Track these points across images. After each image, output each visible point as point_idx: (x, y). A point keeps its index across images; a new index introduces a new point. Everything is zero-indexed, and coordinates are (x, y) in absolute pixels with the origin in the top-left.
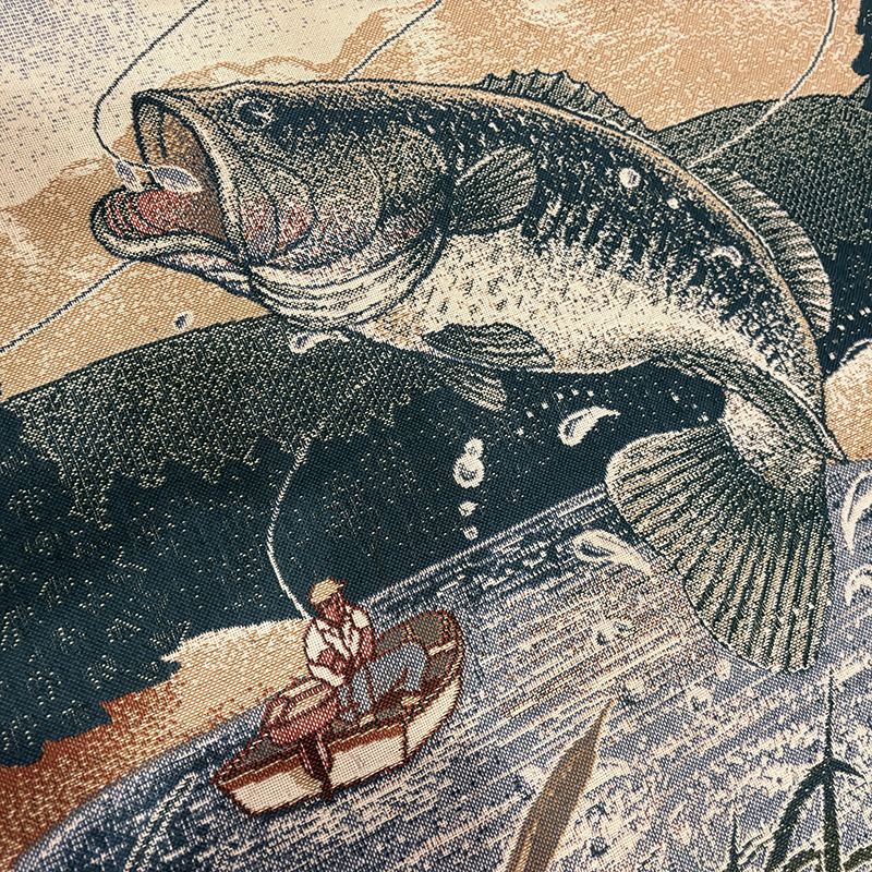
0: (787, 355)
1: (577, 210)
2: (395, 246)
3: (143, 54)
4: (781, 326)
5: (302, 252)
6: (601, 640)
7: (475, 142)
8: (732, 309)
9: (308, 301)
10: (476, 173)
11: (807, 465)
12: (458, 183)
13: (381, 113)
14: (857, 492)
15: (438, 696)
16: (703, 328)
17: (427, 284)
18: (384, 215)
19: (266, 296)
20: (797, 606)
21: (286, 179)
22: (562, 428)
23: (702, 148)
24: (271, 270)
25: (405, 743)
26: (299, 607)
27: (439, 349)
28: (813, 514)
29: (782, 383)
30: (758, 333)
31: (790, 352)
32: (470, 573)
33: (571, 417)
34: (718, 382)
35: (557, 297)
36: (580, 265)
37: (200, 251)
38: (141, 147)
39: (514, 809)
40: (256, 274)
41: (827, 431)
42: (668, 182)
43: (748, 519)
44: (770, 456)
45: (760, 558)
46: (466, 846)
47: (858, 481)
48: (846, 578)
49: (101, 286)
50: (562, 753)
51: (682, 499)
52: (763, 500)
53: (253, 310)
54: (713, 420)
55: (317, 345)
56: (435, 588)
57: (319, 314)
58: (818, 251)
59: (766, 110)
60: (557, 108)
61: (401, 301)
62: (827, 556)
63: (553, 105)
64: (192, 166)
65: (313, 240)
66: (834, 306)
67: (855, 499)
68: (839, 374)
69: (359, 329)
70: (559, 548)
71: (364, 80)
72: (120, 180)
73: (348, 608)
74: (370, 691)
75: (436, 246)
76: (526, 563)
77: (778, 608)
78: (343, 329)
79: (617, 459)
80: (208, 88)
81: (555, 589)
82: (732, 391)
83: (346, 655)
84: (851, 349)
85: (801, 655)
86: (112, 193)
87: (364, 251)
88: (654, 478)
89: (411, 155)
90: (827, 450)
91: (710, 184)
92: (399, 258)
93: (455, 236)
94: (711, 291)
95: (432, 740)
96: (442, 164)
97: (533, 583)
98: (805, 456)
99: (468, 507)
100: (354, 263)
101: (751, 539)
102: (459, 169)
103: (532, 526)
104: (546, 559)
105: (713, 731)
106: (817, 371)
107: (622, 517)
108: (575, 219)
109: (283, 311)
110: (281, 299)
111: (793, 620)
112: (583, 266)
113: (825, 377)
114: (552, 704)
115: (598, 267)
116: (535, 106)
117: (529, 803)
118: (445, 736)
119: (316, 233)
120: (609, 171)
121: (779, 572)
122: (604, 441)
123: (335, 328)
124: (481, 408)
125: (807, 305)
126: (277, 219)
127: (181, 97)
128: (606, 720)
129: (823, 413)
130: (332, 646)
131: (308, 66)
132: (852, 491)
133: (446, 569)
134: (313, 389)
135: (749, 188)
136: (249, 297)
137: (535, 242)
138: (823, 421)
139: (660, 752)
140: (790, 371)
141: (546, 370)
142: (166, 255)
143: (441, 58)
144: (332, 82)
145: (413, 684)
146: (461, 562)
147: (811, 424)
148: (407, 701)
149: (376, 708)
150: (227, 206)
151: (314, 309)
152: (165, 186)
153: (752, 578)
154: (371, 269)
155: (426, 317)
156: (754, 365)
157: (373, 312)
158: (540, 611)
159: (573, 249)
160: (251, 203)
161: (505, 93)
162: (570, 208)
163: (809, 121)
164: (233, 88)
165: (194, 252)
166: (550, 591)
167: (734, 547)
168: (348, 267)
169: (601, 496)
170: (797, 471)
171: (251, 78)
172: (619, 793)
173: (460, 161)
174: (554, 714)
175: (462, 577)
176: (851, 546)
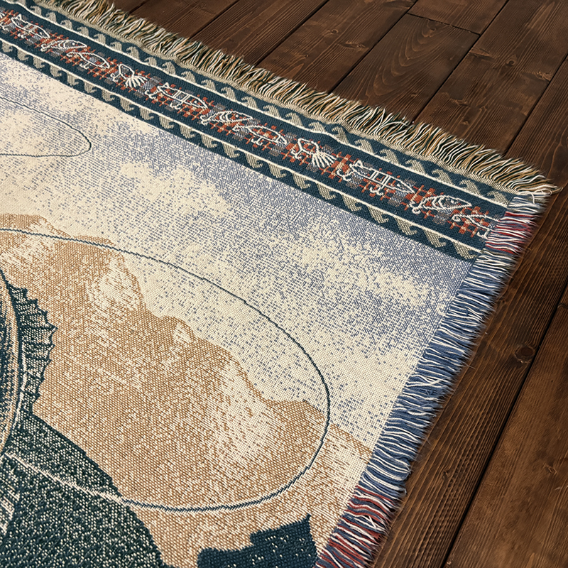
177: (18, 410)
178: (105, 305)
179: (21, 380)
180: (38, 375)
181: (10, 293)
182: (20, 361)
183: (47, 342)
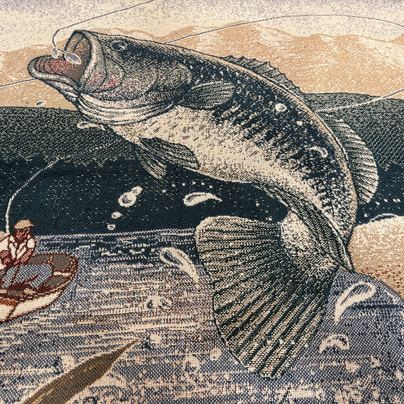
0: (337, 206)
1: (246, 113)
2: (149, 102)
3: (89, 20)
4: (339, 192)
5: (107, 94)
6: (150, 305)
7: (209, 76)
8: (312, 176)
9: (97, 111)
10: (203, 86)
11: (326, 264)
12: (193, 88)
13: (173, 57)
14: (354, 291)
15: (44, 296)
16: (290, 178)
17: (154, 119)
18: (151, 90)
19: (80, 104)
20: (283, 339)
21: (117, 69)
22: (187, 197)
23: (327, 105)
24: (89, 97)
25: (12, 311)
26: (7, 227)
27: (145, 145)
28: (318, 291)
29: (327, 218)
30: (323, 191)
31: (339, 205)
32: (99, 245)
33: (194, 193)
34: (287, 205)
35: (216, 143)
36: (235, 134)
37: (65, 83)
38: (67, 45)
39: (45, 376)
40: (82, 96)
41: (347, 251)
42: (301, 114)
43: (272, 278)
44: (303, 251)
45: (270, 301)
46: (6, 382)
47: (357, 285)
48: (325, 337)
49: (18, 84)
50: (92, 357)
51: (236, 253)
52: (287, 272)
53: (72, 107)
54: (274, 221)
55: (90, 128)
56: (77, 245)
57: (99, 117)
58: (377, 164)
59: (371, 100)
60: (258, 74)
61: (139, 122)
62: (317, 318)
63: (256, 72)
64: (82, 57)
65: (114, 91)
66: (377, 192)
67: (351, 294)
68: (367, 225)
69: (113, 128)
70: (153, 250)
71: (172, 45)
72: (51, 53)
73: (29, 236)
74: (14, 279)
75: (168, 107)
76: (131, 251)
77: (270, 334)
78: (105, 125)
79: (209, 220)
80: (106, 35)
81: (139, 269)
82: (294, 212)
83: (14, 257)
84: (380, 216)
85: (272, 368)
86: (45, 56)
87: (134, 100)
88: (225, 237)
89: (177, 74)
90: (343, 261)
91: (325, 121)
92: (148, 106)
93: (179, 106)
94: (302, 164)
95: (26, 316)
96: (189, 80)
97: (129, 262)
98: (327, 259)
99: (117, 215)
100: (126, 103)
101: (270, 289)
102: (196, 83)
103: (145, 235)
104: (143, 253)
105: (190, 388)
106: (353, 219)
107: (196, 248)
108: (243, 115)
109: (84, 111)
110: (86, 107)
111: (277, 346)
112: (237, 135)
113: (356, 224)
114: (103, 328)
115: (245, 137)
116: (246, 70)
117: (56, 377)
118: (34, 317)
119: (117, 89)
120: (271, 103)
121: (280, 315)
122: (206, 210)
123: (102, 124)
124: (151, 175)
125: (360, 187)
126: (104, 81)
127: (93, 35)
128: (128, 350)
129: (348, 241)
130: (10, 250)
131: (152, 36)
132: (350, 289)
133: (88, 238)
134: (76, 143)
135: (347, 128)
136: (73, 103)
137: (218, 119)
138: (346, 245)
139: (150, 384)
140: (335, 214)
141: (193, 170)
142: (50, 80)
143: (211, 46)
144: (158, 43)
145: (36, 284)
146: (97, 238)
147: (338, 245)
148: (27, 291)
149: (10, 288)
150: (87, 72)
151: (98, 114)
152: (67, 59)
153: (260, 310)
154: (133, 108)
155: (146, 131)
156: (313, 205)
157: (123, 123)
158: (125, 278)
159: (235, 127)
160: (97, 73)
161: (234, 63)
162: (242, 111)
163: (394, 109)
164: (116, 37)
165: (62, 83)
166: (136, 270)
167: (256, 289)
168: (123, 104)
169: (190, 234)
170: (317, 265)
171: (125, 35)
172: (112, 397)
173: (198, 81)
174: (100, 334)
175: (93, 245)
176: (337, 319)
177: (297, 96)
178: (277, 44)
179: (281, 86)
180: (286, 81)
181: (226, 60)
182: (271, 81)
183: (272, 69)
